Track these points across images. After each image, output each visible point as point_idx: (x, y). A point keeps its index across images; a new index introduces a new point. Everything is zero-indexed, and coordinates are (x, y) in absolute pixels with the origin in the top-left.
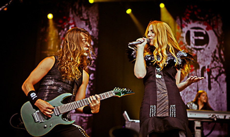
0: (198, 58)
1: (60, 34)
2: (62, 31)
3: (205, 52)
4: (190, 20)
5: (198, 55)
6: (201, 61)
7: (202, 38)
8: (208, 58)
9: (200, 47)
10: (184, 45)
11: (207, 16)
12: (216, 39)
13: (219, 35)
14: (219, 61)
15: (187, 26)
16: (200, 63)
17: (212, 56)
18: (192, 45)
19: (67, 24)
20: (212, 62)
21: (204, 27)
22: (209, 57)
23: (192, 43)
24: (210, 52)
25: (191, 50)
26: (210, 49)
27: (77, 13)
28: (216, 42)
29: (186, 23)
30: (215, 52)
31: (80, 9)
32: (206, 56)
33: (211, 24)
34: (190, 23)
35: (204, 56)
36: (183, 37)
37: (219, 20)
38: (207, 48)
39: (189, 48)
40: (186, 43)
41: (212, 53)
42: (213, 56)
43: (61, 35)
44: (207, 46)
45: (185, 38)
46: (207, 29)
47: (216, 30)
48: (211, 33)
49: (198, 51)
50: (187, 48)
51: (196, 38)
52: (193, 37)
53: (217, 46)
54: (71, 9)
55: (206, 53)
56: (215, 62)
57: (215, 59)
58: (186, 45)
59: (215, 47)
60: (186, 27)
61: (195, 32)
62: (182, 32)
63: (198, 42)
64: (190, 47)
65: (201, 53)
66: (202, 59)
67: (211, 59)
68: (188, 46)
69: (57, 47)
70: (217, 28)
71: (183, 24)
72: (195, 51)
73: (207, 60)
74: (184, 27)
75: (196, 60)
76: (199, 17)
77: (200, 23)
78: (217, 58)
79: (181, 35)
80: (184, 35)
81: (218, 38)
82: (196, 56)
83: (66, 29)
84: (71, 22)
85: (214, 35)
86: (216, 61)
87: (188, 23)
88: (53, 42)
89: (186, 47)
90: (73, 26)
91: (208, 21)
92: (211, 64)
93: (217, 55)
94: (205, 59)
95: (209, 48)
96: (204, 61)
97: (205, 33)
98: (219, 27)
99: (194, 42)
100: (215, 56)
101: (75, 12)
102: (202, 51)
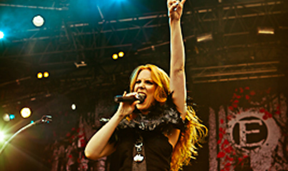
0: (252, 161)
1: (66, 150)
2: (69, 146)
3: (261, 151)
4: (239, 108)
5: (251, 157)
6: (255, 165)
7: (257, 131)
8: (266, 160)
9: (254, 144)
10: (230, 144)
11: (264, 99)
12: (278, 130)
13: (283, 124)
14: (283, 162)
15: (234, 117)
16: (255, 167)
17: (272, 156)
18: (243, 144)
19: (76, 137)
20: (273, 164)
21: (260, 116)
22: (267, 157)
23: (242, 140)
24: (269, 151)
25: (240, 150)
26: (270, 146)
27: (89, 121)
28: (279, 135)
29: (234, 114)
30: (276, 150)
31: (93, 115)
32: (264, 157)
33: (271, 109)
34: (239, 112)
35: (260, 157)
36: (229, 134)
37: (283, 102)
38: (265, 145)
39: (237, 148)
40: (233, 141)
41: (272, 151)
42: (274, 155)
43: (68, 152)
44: (264, 142)
45: (231, 135)
46: (265, 118)
47: (277, 117)
48: (270, 123)
49: (252, 151)
50: (235, 149)
51: (249, 132)
52: (244, 132)
53: (280, 141)
54: (81, 117)
55: (263, 152)
56: (276, 164)
57: (277, 159)
58: (233, 144)
59: (276, 142)
60: (233, 119)
61: (247, 125)
62: (227, 127)
63: (250, 138)
64: (239, 147)
65: (255, 152)
66: (257, 162)
67: (271, 159)
68: (236, 146)
69: (62, 168)
70: (280, 114)
71: (229, 115)
72: (248, 151)
73: (264, 162)
74: (230, 119)
75: (249, 164)
76: (252, 103)
77: (254, 111)
78: (280, 158)
79: (227, 131)
80: (230, 130)
81: (282, 128)
82: (249, 158)
83: (73, 144)
84: (80, 134)
85: (275, 125)
86: (279, 163)
87: (236, 113)
88: (57, 162)
89: (233, 147)
90: (83, 138)
91: (266, 106)
92: (271, 167)
93: (280, 154)
94: (262, 161)
95: (267, 145)
96: (261, 164)
97: (261, 124)
98: (282, 112)
99: (245, 139)
100: (277, 155)
101: (87, 121)
102: (257, 150)
